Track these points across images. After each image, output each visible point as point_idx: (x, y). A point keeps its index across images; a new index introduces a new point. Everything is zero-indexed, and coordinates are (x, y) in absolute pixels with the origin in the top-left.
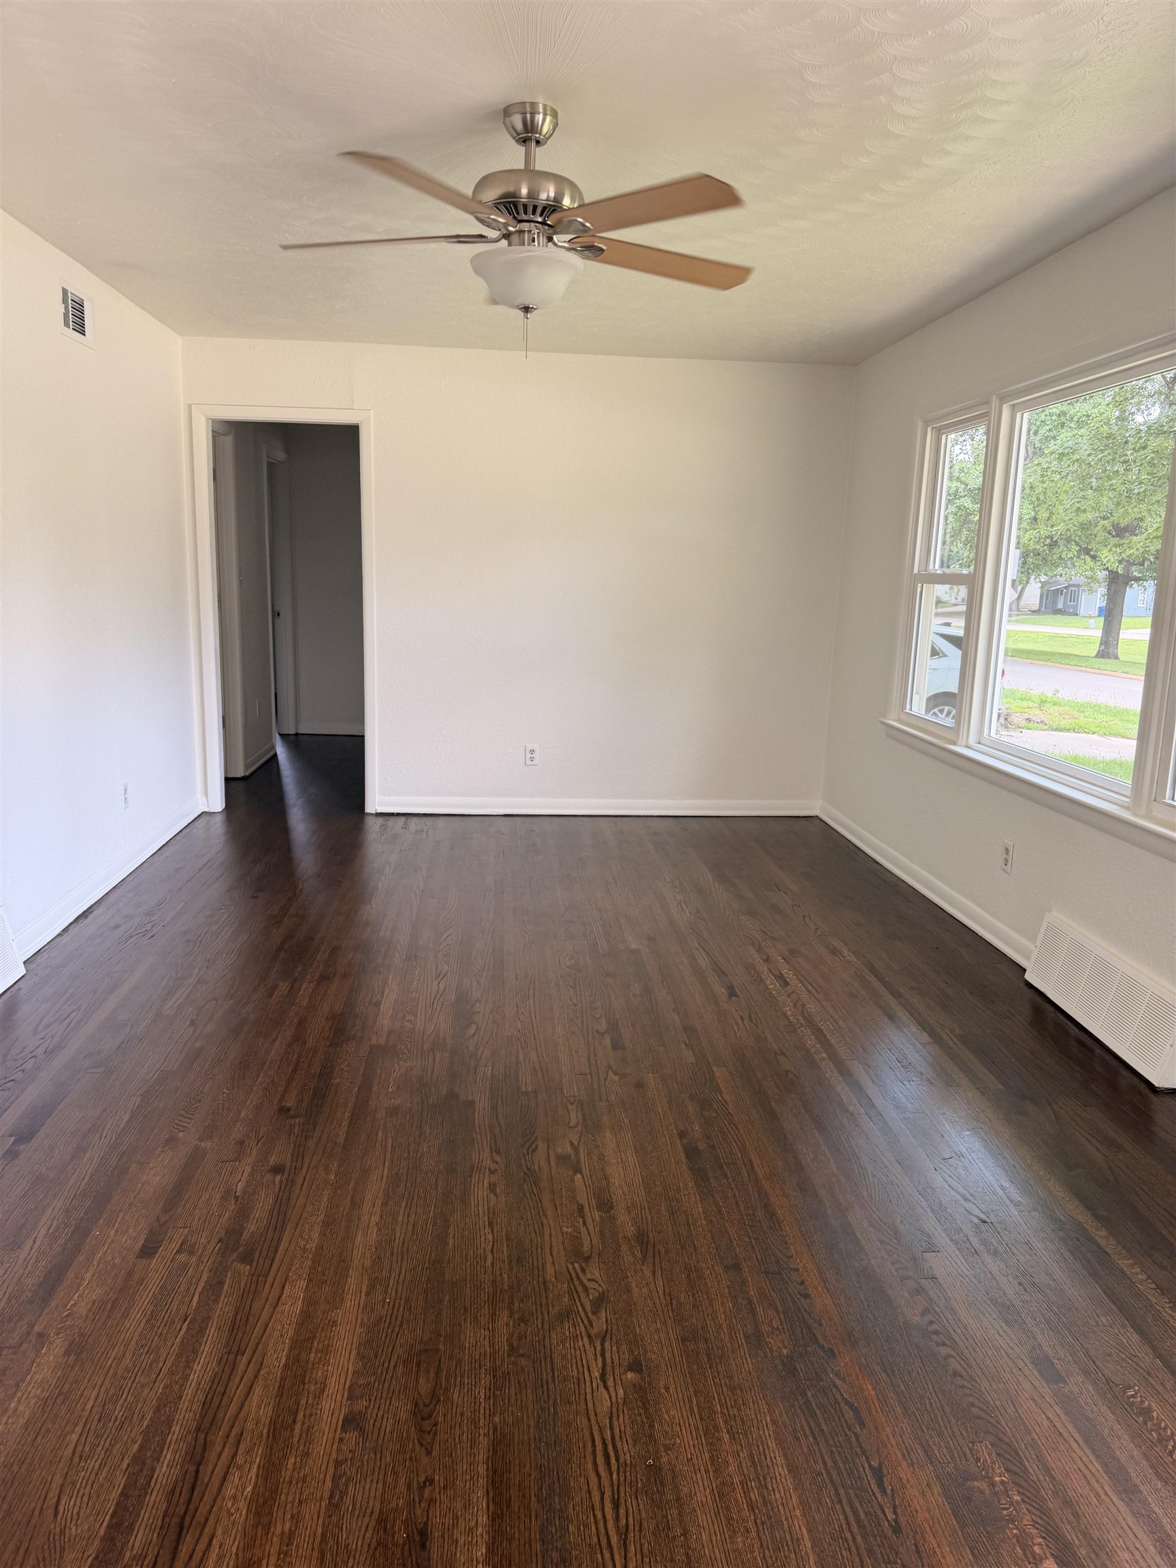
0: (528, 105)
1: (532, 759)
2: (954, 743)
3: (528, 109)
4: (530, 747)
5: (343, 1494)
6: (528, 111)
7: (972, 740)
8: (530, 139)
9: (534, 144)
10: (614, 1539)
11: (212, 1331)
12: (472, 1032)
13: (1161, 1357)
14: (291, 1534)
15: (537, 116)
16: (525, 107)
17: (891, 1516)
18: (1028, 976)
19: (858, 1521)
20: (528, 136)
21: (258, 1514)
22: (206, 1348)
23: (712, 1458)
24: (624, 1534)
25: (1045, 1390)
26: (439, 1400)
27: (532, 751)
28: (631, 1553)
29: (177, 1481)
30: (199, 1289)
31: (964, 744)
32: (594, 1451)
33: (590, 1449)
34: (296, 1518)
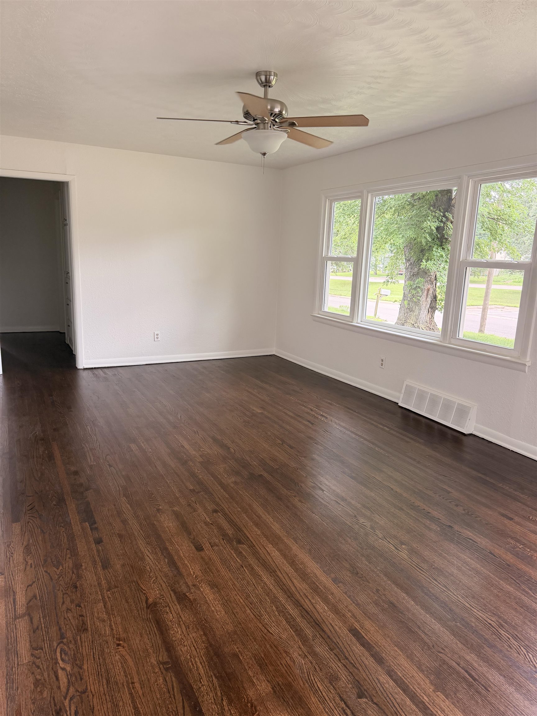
0: (268, 72)
1: (157, 338)
2: (352, 322)
3: (268, 74)
4: (156, 333)
5: (357, 601)
6: (267, 74)
7: (359, 321)
8: (267, 85)
9: (268, 87)
10: (444, 589)
11: (256, 567)
12: (233, 451)
13: (530, 507)
14: (353, 615)
15: (271, 77)
16: (267, 73)
17: (505, 563)
18: (400, 404)
19: (498, 566)
20: (266, 84)
21: (337, 614)
22: (261, 573)
23: (448, 561)
24: (445, 587)
25: (511, 522)
26: (356, 568)
27: (157, 335)
28: (452, 591)
29: (300, 613)
30: (235, 557)
31: (356, 322)
32: (415, 568)
33: (414, 569)
34: (349, 611)
